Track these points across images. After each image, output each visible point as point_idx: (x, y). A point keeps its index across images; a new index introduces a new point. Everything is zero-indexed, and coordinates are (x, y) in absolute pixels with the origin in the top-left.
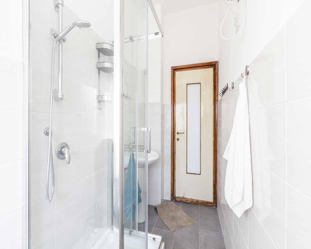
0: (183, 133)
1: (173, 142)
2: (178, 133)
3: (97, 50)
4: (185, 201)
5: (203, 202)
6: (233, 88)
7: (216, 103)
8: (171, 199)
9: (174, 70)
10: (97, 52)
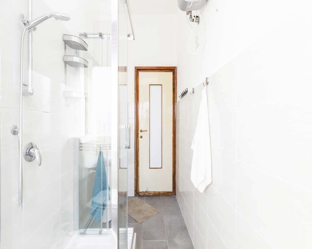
0: (147, 131)
1: (137, 140)
2: (141, 131)
3: (64, 42)
4: (148, 194)
5: (164, 193)
6: (194, 93)
7: (175, 103)
8: (135, 195)
9: (137, 70)
10: (63, 43)
